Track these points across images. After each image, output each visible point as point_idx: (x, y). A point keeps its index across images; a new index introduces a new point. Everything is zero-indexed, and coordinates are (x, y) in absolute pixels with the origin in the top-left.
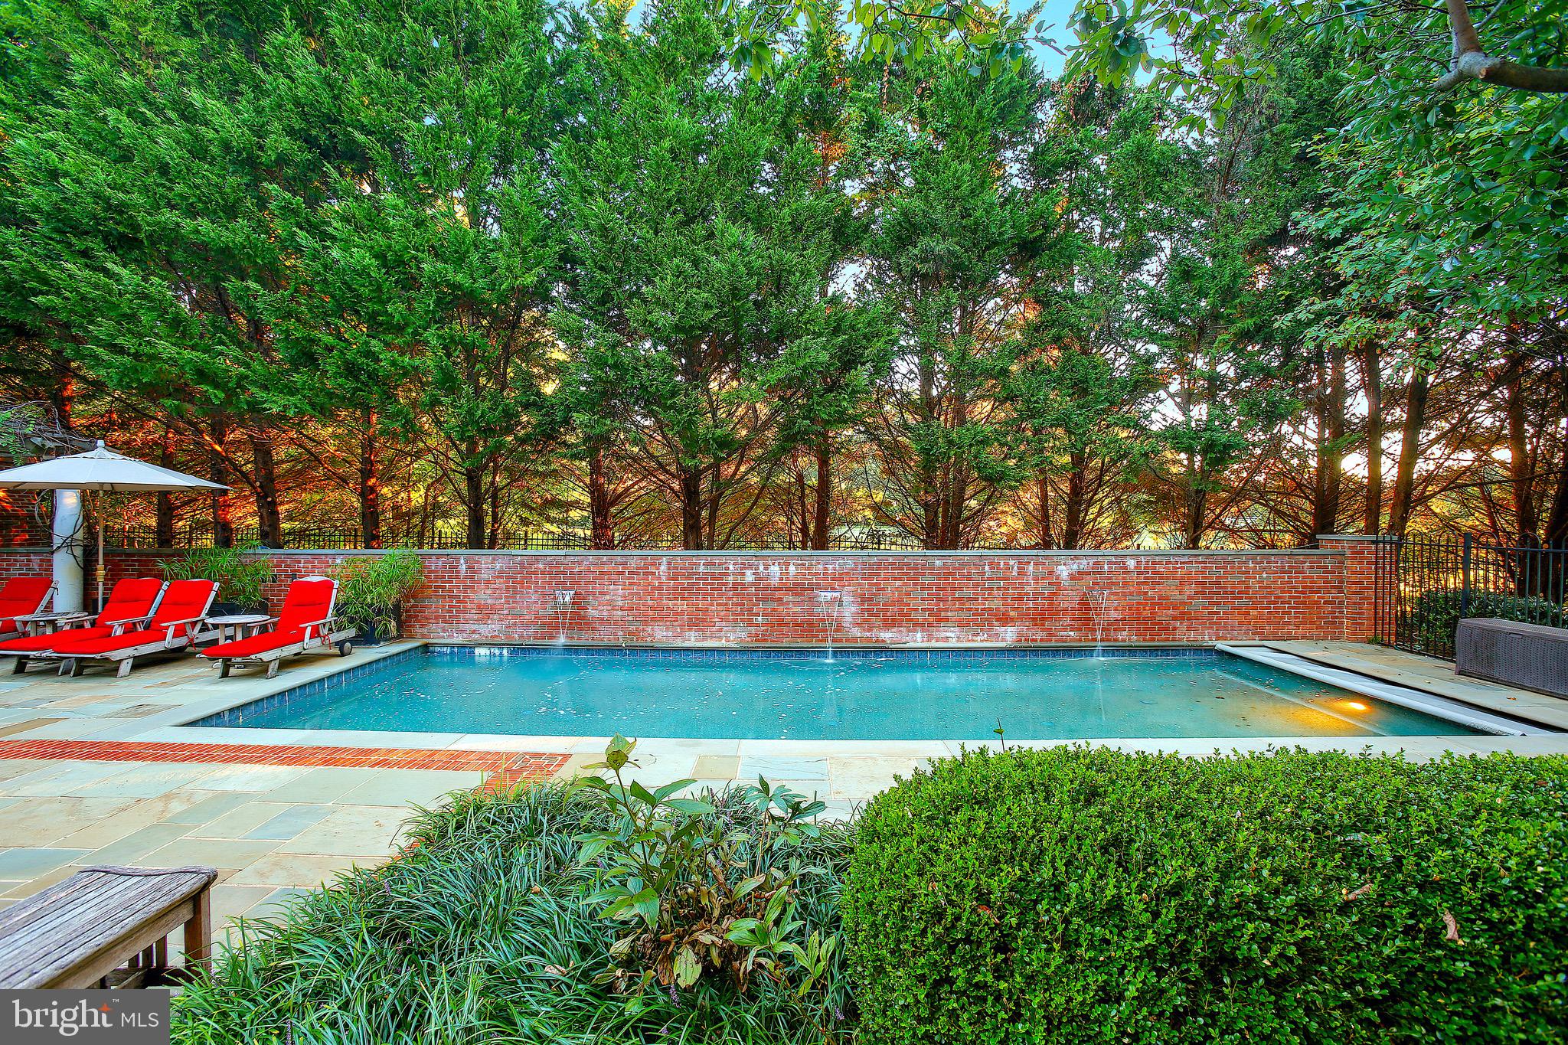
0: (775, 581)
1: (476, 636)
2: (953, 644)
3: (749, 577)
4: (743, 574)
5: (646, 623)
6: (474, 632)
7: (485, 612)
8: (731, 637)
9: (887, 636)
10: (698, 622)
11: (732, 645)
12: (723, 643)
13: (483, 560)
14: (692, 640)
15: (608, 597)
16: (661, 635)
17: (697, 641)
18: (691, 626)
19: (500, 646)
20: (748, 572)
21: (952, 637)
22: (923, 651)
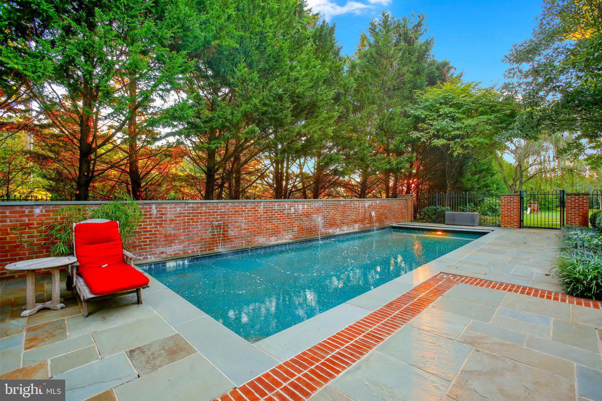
0: (300, 212)
1: (164, 256)
2: (346, 232)
3: (293, 210)
4: (290, 209)
5: (255, 236)
6: (162, 253)
7: (169, 240)
8: (287, 238)
9: (331, 231)
10: (276, 232)
11: (288, 241)
12: (284, 241)
13: (168, 206)
14: (273, 241)
15: (238, 224)
16: (261, 240)
17: (275, 241)
18: (273, 235)
19: (183, 259)
20: (292, 208)
21: (346, 230)
22: (340, 235)
